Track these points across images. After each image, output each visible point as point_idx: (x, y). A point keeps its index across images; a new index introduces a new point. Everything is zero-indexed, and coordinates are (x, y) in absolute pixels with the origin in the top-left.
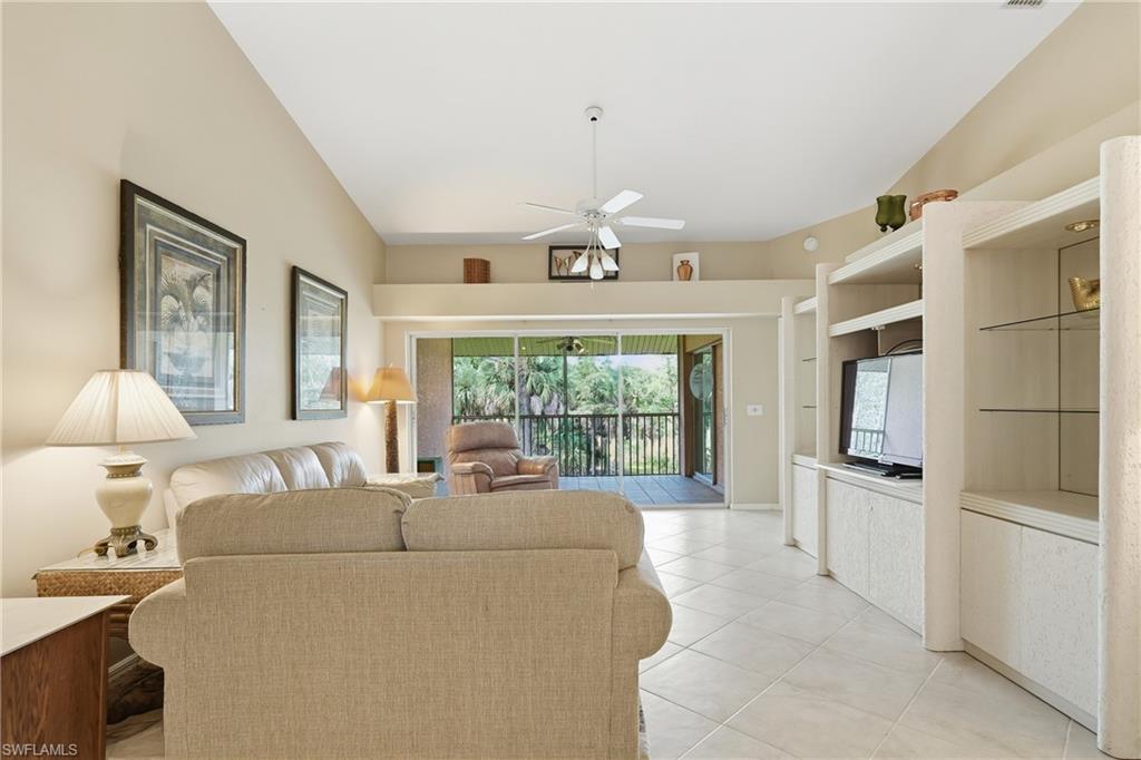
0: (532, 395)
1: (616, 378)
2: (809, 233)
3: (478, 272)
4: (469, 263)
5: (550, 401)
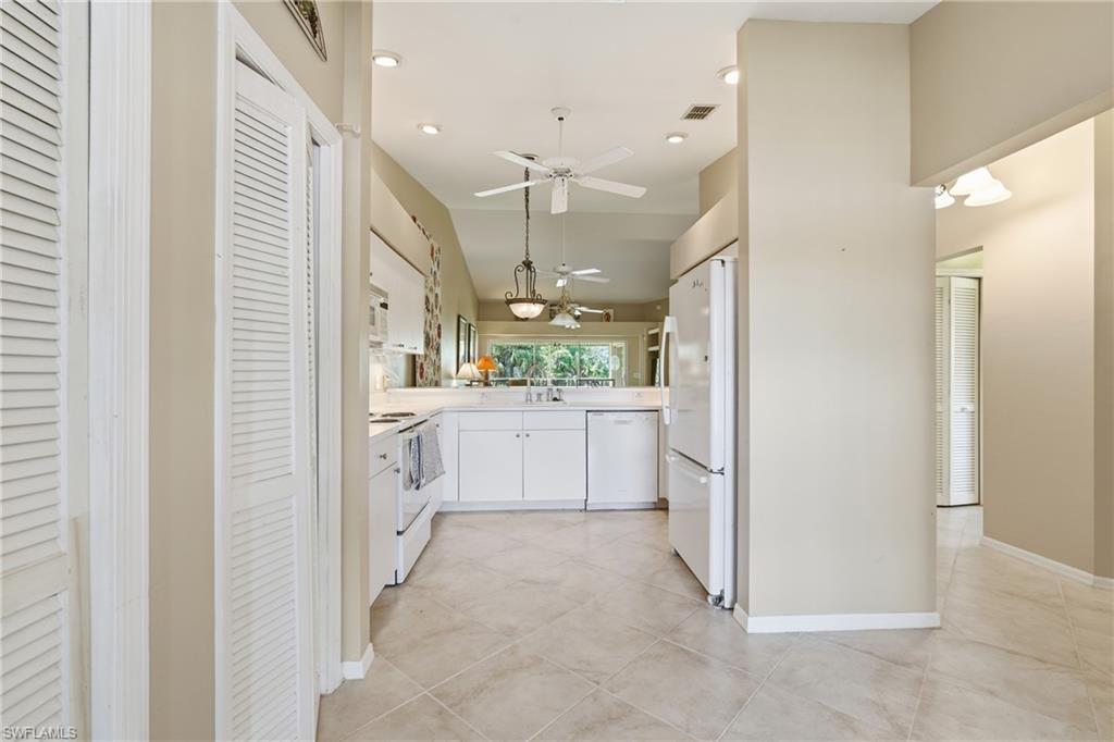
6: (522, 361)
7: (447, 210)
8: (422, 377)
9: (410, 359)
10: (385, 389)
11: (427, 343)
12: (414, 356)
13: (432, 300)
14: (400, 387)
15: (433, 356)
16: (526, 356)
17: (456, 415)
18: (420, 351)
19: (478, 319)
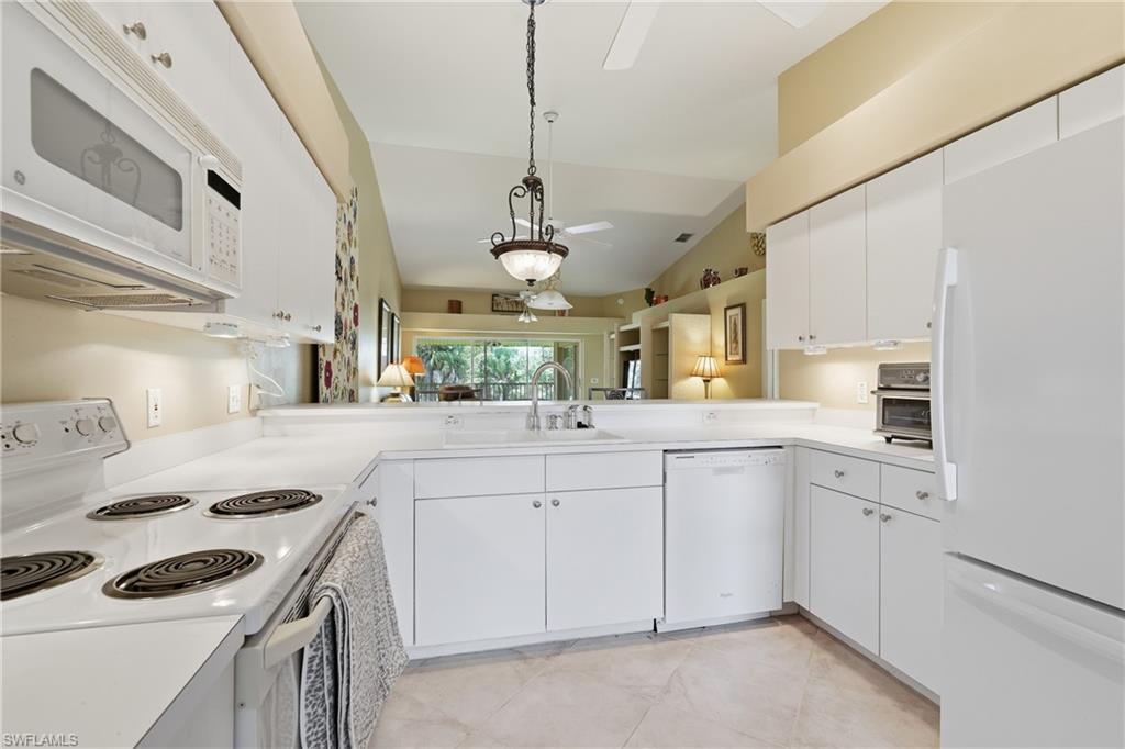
0: (433, 369)
1: (499, 357)
2: (620, 295)
3: (455, 307)
4: (451, 302)
5: (449, 375)
6: (443, 364)
7: (367, 143)
8: (328, 384)
9: (308, 352)
10: (254, 412)
11: (338, 333)
12: (315, 348)
13: (345, 264)
14: (288, 405)
15: (346, 350)
16: (447, 359)
17: (406, 467)
18: (327, 337)
19: (403, 309)
